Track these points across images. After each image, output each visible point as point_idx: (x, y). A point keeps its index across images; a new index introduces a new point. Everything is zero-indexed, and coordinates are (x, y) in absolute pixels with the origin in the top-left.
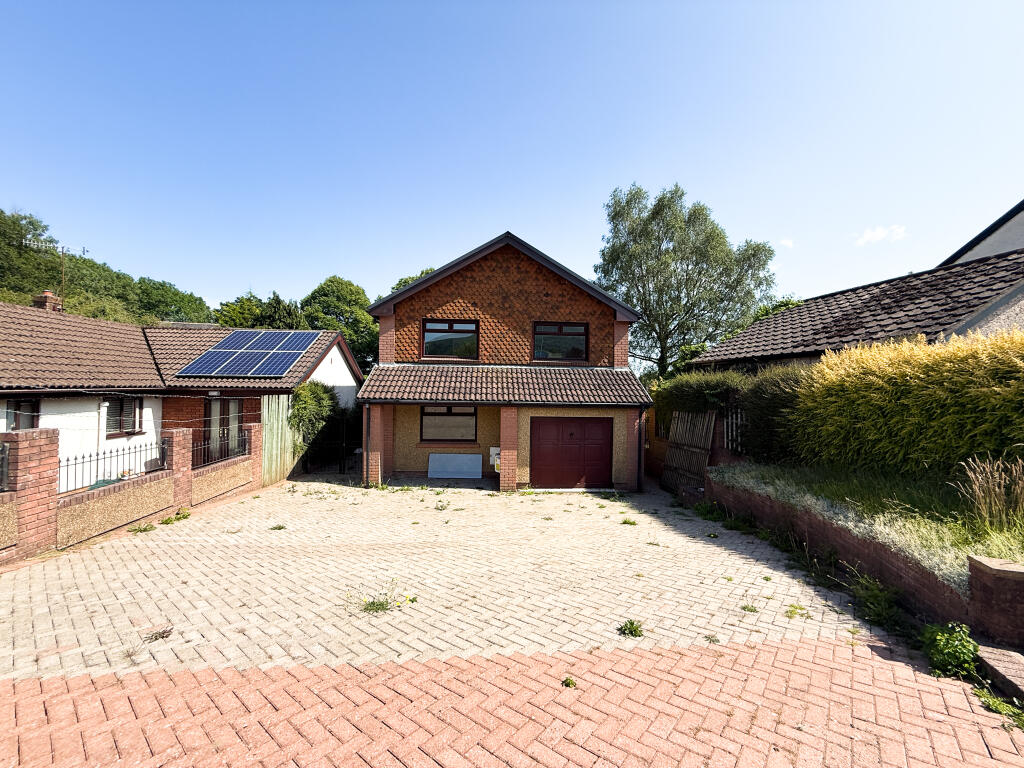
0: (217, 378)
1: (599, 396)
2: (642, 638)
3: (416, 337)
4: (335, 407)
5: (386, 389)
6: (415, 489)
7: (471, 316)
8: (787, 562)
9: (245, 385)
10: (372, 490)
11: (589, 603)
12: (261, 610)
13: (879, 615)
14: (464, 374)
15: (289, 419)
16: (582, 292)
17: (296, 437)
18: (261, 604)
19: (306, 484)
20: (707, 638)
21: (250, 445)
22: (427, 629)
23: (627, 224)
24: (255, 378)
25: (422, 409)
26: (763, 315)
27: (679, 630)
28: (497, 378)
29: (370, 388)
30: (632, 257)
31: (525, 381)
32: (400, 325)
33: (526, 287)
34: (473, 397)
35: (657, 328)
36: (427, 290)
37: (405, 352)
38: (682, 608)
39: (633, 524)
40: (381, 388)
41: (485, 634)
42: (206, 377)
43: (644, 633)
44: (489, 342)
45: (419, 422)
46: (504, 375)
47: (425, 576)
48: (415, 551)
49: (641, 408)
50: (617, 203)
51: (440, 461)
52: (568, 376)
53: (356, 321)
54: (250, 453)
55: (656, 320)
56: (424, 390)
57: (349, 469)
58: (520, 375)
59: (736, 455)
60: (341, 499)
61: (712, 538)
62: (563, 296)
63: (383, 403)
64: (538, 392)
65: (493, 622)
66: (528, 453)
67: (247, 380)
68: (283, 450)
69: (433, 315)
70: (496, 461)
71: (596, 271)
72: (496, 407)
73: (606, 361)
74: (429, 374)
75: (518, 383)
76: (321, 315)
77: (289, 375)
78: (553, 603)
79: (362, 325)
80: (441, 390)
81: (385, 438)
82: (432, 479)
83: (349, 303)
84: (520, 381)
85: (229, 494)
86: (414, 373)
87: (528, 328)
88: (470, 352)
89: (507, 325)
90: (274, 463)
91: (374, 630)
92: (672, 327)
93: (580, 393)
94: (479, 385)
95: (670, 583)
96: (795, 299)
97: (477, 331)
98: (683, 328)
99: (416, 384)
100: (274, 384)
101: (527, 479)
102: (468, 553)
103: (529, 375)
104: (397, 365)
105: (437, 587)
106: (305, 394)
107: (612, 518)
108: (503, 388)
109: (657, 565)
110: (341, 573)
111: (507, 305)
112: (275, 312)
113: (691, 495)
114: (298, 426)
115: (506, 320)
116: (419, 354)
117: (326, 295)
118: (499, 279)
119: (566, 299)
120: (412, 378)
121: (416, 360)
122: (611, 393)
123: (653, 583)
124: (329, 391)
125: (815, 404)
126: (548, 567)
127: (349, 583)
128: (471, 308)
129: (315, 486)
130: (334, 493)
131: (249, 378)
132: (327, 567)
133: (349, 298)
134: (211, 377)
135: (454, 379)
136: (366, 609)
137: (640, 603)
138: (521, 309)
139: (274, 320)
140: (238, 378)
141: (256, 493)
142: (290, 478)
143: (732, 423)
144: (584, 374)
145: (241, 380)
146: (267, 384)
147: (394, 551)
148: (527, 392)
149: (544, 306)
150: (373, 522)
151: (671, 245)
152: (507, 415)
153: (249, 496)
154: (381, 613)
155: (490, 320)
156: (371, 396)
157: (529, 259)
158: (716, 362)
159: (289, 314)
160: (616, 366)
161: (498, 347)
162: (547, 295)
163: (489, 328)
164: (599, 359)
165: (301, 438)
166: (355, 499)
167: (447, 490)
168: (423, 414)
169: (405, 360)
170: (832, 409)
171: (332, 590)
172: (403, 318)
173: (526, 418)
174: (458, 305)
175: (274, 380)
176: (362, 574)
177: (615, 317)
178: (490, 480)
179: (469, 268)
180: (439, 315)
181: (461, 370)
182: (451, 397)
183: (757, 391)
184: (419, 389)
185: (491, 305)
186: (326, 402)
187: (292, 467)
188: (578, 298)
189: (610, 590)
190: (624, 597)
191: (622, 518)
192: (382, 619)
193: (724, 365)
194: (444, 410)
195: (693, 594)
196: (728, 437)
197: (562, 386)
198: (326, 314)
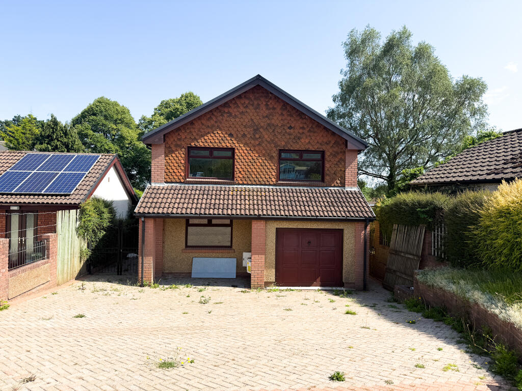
0: (16, 195)
1: (331, 211)
2: (344, 382)
3: (183, 162)
4: (113, 220)
5: (158, 205)
6: (181, 287)
7: (228, 145)
8: (459, 339)
9: (40, 201)
10: (146, 288)
11: (312, 364)
12: (88, 367)
13: (501, 368)
14: (222, 193)
15: (77, 230)
16: (319, 125)
17: (82, 244)
18: (87, 364)
19: (92, 283)
20: (386, 382)
21: (48, 252)
22: (203, 377)
23: (363, 59)
24: (48, 195)
25: (187, 221)
26: (470, 145)
27: (370, 378)
28: (249, 196)
29: (144, 204)
30: (365, 89)
31: (272, 198)
32: (169, 152)
33: (273, 121)
34: (229, 212)
35: (387, 149)
36: (192, 123)
37: (173, 174)
38: (375, 366)
39: (354, 314)
40: (154, 204)
41: (242, 380)
42: (8, 194)
43: (346, 379)
44: (243, 167)
45: (184, 231)
46: (255, 193)
47: (198, 348)
48: (188, 332)
49: (366, 221)
50: (353, 42)
51: (202, 264)
52: (307, 195)
53: (122, 138)
54: (48, 258)
55: (386, 143)
56: (190, 206)
57: (125, 271)
58: (267, 194)
59: (441, 261)
60: (122, 295)
61: (412, 324)
62: (303, 128)
63: (156, 217)
64: (282, 208)
65: (247, 373)
66: (274, 257)
67: (41, 197)
68: (72, 255)
69: (197, 144)
70: (247, 264)
71: (334, 101)
72: (248, 220)
73: (339, 182)
74: (193, 192)
75: (266, 200)
76: (91, 132)
77: (76, 193)
78: (288, 363)
79: (127, 142)
80: (203, 206)
81: (157, 244)
82: (195, 279)
83: (115, 122)
84: (268, 198)
85: (33, 291)
86: (181, 192)
87: (274, 155)
88: (227, 174)
89: (257, 153)
90: (66, 266)
91: (168, 378)
92: (400, 148)
93: (316, 209)
94: (234, 202)
95: (371, 352)
96: (496, 131)
97: (233, 157)
98: (409, 151)
99: (182, 201)
100: (63, 200)
101: (273, 278)
102: (228, 333)
103: (275, 194)
104: (166, 185)
105: (207, 354)
106: (90, 208)
107: (338, 309)
108: (254, 205)
109: (365, 341)
110: (138, 346)
111: (257, 136)
112: (53, 132)
113: (404, 292)
114: (84, 235)
115: (257, 148)
116: (185, 175)
117: (94, 114)
118: (251, 114)
119: (305, 131)
120: (179, 196)
121: (182, 181)
122: (341, 209)
123: (359, 352)
124: (108, 205)
125: (491, 223)
126: (286, 342)
127: (145, 352)
128: (229, 138)
129: (100, 285)
130: (116, 290)
131: (43, 195)
132: (126, 342)
133: (115, 117)
134: (12, 195)
135: (214, 197)
136: (160, 367)
137: (347, 364)
138: (269, 139)
139: (52, 140)
140: (34, 195)
141: (54, 290)
142: (78, 278)
143: (438, 235)
144: (320, 193)
145: (36, 197)
146: (58, 200)
147: (172, 332)
148: (273, 207)
149: (288, 137)
150: (152, 313)
151: (399, 78)
152: (256, 226)
153: (49, 293)
154: (170, 369)
155: (244, 148)
156: (146, 212)
157: (276, 97)
158: (429, 184)
159: (66, 134)
160: (346, 186)
161: (250, 170)
162: (290, 128)
163: (243, 154)
164: (333, 180)
165: (86, 245)
166: (134, 296)
167: (207, 287)
168: (188, 225)
169: (174, 181)
170: (502, 227)
171: (134, 356)
172: (172, 146)
173: (272, 227)
174: (217, 135)
175: (63, 197)
176: (152, 346)
177: (346, 146)
178: (243, 280)
179: (226, 105)
180: (201, 144)
181: (219, 189)
182: (211, 211)
183: (454, 210)
184: (185, 205)
185: (244, 135)
186: (106, 215)
187: (79, 269)
188: (316, 130)
189: (327, 356)
190: (337, 360)
191: (346, 309)
192: (172, 372)
193: (434, 187)
194: (205, 221)
195: (385, 359)
196: (434, 247)
197: (302, 203)
198: (94, 131)
